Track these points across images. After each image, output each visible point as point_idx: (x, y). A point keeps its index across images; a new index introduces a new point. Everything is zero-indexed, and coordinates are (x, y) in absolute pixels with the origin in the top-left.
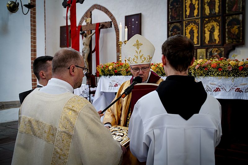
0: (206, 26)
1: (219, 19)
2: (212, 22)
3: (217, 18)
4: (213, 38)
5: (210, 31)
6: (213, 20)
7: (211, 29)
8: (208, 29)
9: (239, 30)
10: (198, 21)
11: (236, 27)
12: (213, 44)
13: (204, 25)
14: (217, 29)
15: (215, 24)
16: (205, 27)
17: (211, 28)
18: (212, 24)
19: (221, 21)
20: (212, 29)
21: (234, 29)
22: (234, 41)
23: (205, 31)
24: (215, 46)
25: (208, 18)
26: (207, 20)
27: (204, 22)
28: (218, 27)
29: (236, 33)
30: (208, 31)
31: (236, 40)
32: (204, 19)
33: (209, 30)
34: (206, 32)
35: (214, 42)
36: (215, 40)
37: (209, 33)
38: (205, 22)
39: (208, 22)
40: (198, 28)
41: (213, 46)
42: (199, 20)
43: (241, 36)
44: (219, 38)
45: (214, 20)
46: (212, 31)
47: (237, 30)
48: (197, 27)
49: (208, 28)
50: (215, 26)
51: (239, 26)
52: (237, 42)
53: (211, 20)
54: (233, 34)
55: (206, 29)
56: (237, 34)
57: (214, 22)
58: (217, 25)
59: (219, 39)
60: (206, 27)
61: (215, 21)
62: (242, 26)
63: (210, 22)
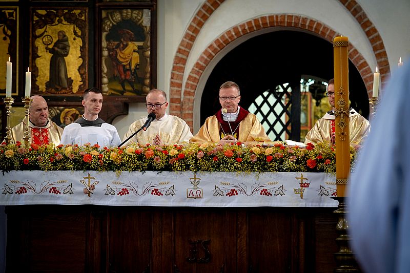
0: (39, 31)
1: (80, 15)
2: (60, 22)
3: (77, 12)
4: (63, 76)
5: (51, 51)
6: (62, 18)
7: (56, 44)
8: (46, 44)
9: (142, 57)
10: (11, 15)
11: (133, 46)
12: (61, 94)
13: (34, 30)
14: (76, 48)
15: (69, 29)
16: (35, 37)
17: (55, 40)
18: (59, 27)
19: (87, 24)
20: (61, 46)
21: (127, 51)
22: (128, 88)
23: (35, 49)
24: (69, 99)
25: (46, 10)
26: (43, 12)
27: (33, 20)
28: (79, 42)
29: (133, 67)
30: (47, 48)
31: (133, 87)
32: (34, 11)
33: (50, 47)
34: (39, 54)
35: (66, 89)
36: (70, 81)
37: (49, 56)
38: (36, 18)
39: (48, 20)
40: (13, 38)
41: (61, 99)
42: (15, 10)
43: (148, 75)
44: (82, 75)
45: (64, 15)
46: (59, 52)
47: (136, 55)
48: (9, 33)
49: (45, 39)
50: (70, 36)
51: (141, 44)
52: (134, 91)
53: (56, 16)
54: (124, 66)
55: (39, 43)
56: (136, 68)
57: (64, 22)
58: (75, 33)
59: (83, 80)
60: (39, 37)
61: (71, 19)
62: (149, 44)
63: (52, 22)
